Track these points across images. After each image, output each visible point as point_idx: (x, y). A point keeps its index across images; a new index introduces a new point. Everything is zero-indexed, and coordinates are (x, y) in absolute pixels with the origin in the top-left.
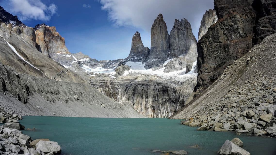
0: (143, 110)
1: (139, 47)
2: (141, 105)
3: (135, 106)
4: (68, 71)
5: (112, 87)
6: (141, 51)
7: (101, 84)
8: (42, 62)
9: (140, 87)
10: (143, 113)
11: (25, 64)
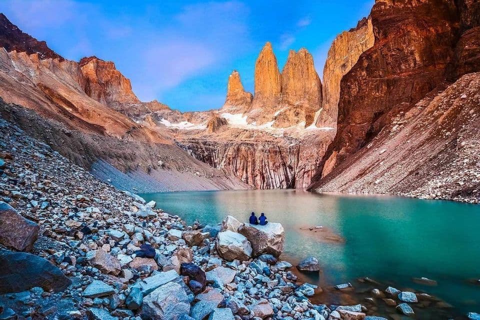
0: (249, 178)
1: (238, 92)
2: (247, 172)
3: (238, 174)
4: (140, 126)
5: (205, 148)
6: (241, 99)
7: (190, 144)
8: (100, 115)
9: (243, 147)
10: (249, 182)
11: (72, 117)
